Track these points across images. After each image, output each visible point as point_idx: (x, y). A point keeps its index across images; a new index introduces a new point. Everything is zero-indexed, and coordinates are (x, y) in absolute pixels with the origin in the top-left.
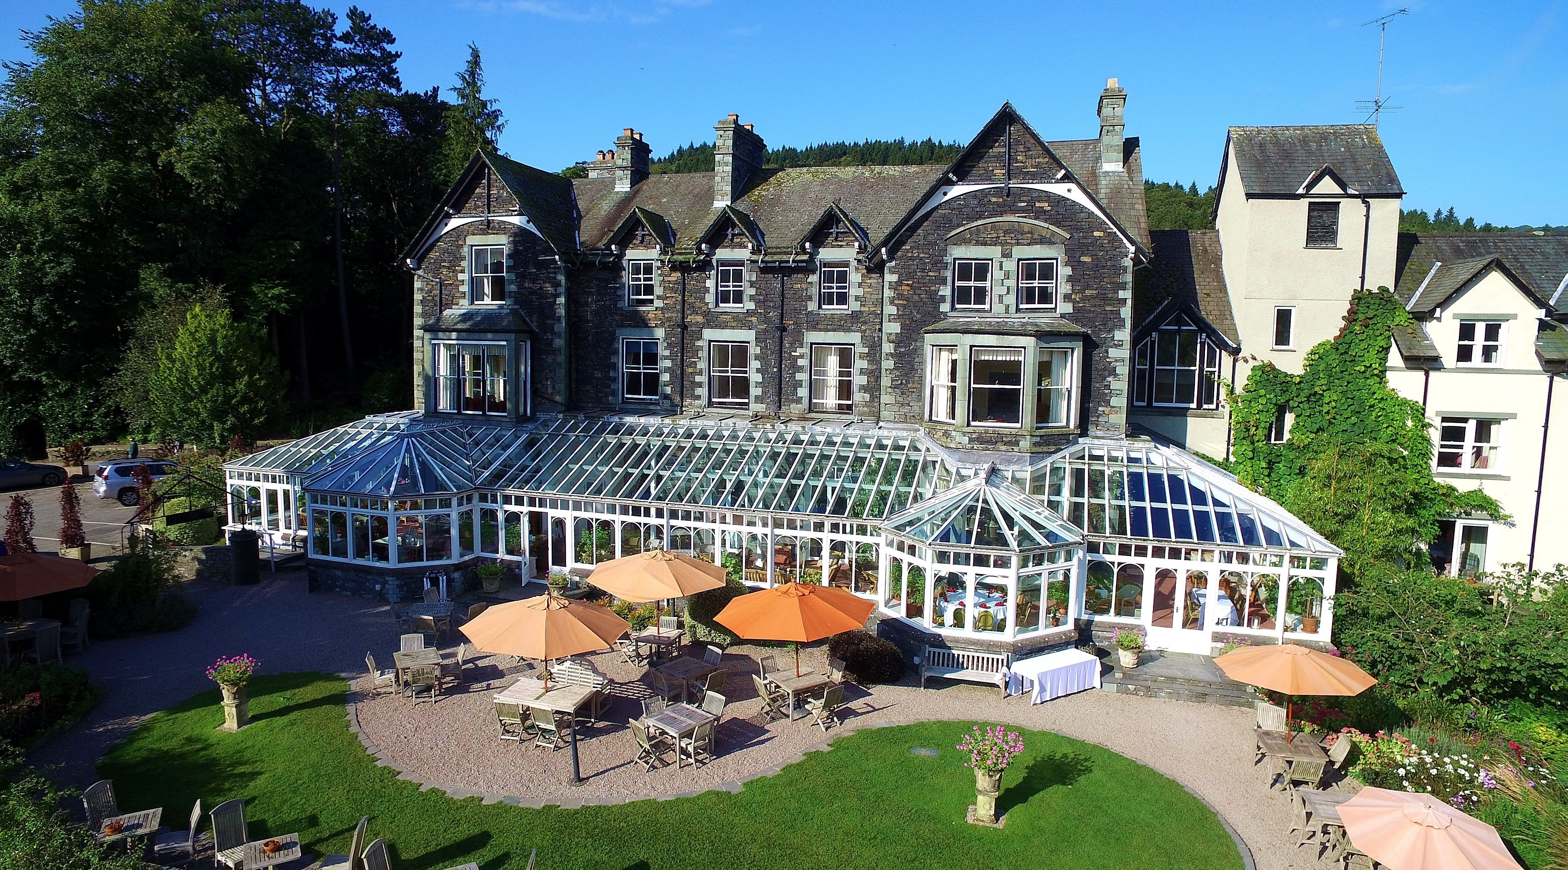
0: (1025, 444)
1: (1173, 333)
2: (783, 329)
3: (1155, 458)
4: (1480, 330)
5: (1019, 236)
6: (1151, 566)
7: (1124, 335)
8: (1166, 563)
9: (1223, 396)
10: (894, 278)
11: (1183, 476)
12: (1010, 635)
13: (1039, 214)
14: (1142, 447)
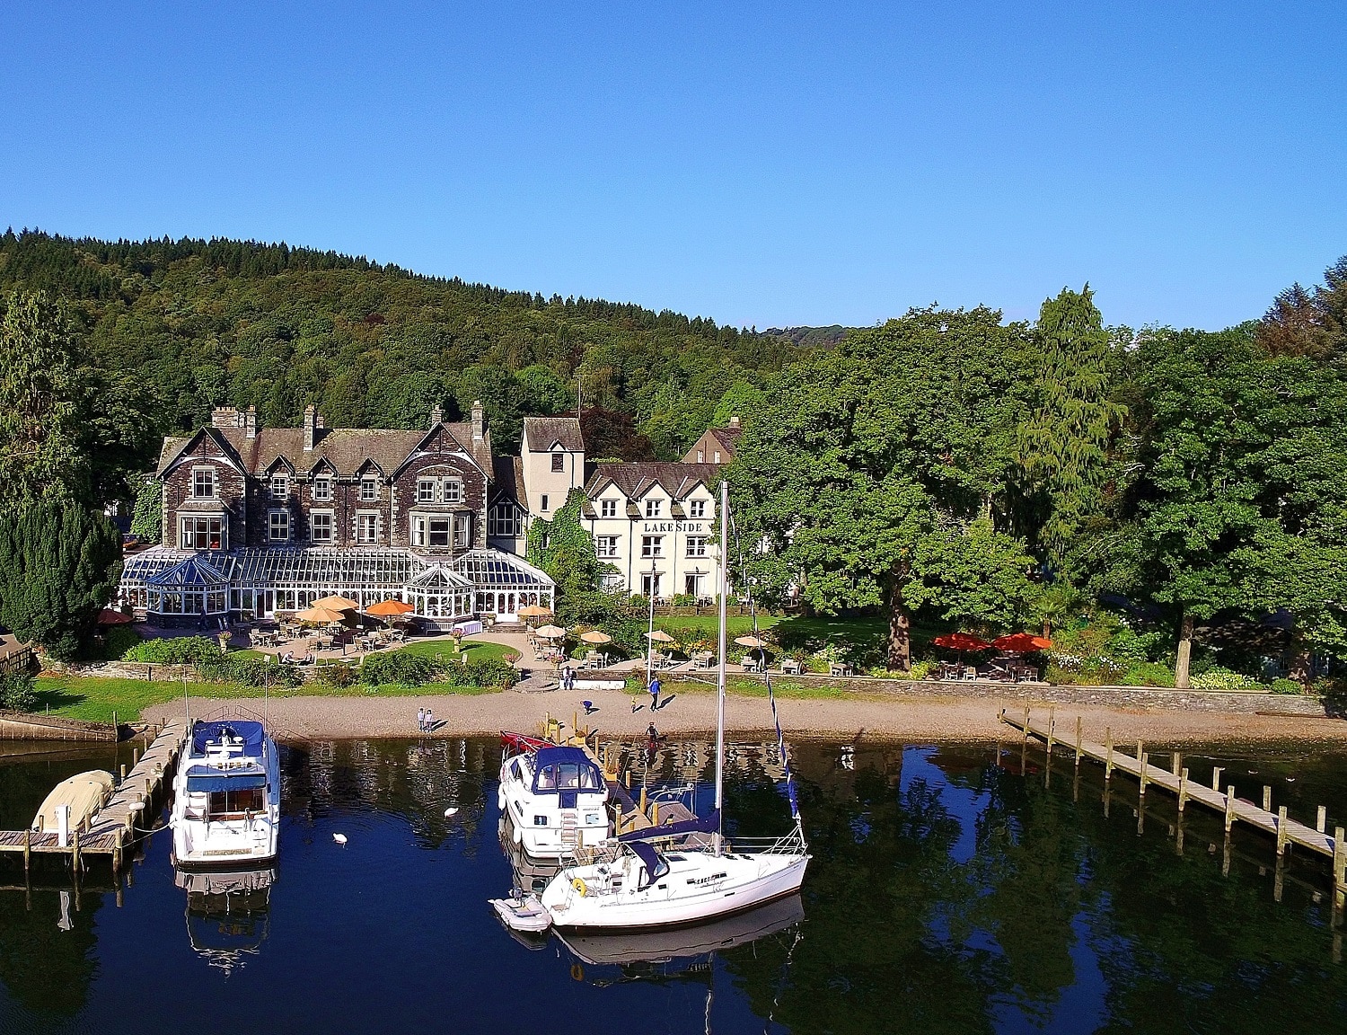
0: (450, 553)
1: (503, 506)
2: (346, 508)
3: (498, 557)
4: (609, 504)
5: (444, 471)
6: (497, 593)
7: (484, 510)
8: (501, 591)
9: (523, 530)
10: (396, 488)
11: (507, 562)
12: (453, 616)
13: (452, 464)
14: (493, 552)
